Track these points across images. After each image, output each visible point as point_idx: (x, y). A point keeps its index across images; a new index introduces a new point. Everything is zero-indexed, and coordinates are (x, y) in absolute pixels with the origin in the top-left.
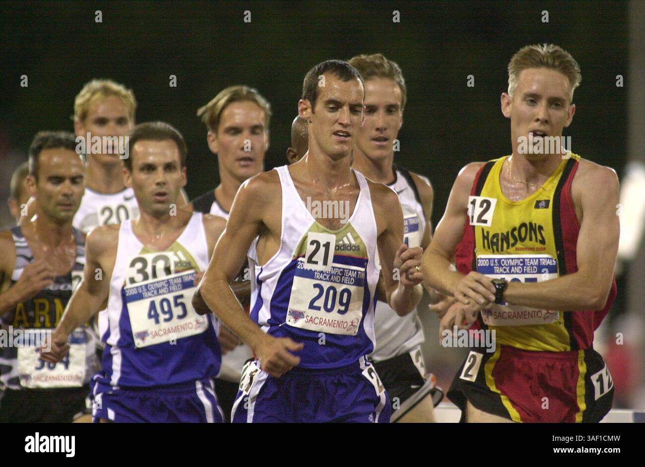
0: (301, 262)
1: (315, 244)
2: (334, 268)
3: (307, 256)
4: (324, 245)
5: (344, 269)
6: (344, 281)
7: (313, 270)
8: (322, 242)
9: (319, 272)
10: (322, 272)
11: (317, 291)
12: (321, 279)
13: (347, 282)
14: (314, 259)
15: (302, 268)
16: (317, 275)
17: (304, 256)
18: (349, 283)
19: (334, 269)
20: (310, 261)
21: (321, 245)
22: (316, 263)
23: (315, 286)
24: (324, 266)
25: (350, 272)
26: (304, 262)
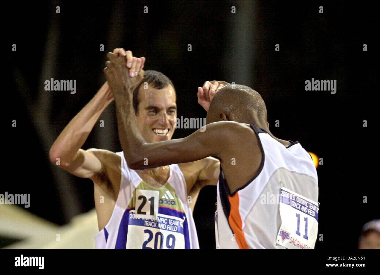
0: (132, 213)
1: (142, 199)
2: (159, 217)
3: (137, 208)
4: (150, 200)
5: (168, 219)
6: (169, 228)
7: (143, 219)
8: (148, 198)
9: (147, 220)
10: (150, 220)
11: (147, 236)
12: (150, 226)
13: (172, 229)
14: (142, 210)
15: (134, 218)
16: (146, 223)
17: (134, 209)
18: (173, 230)
19: (159, 219)
20: (139, 212)
21: (148, 199)
22: (145, 213)
23: (146, 231)
24: (152, 216)
25: (174, 221)
26: (134, 213)
